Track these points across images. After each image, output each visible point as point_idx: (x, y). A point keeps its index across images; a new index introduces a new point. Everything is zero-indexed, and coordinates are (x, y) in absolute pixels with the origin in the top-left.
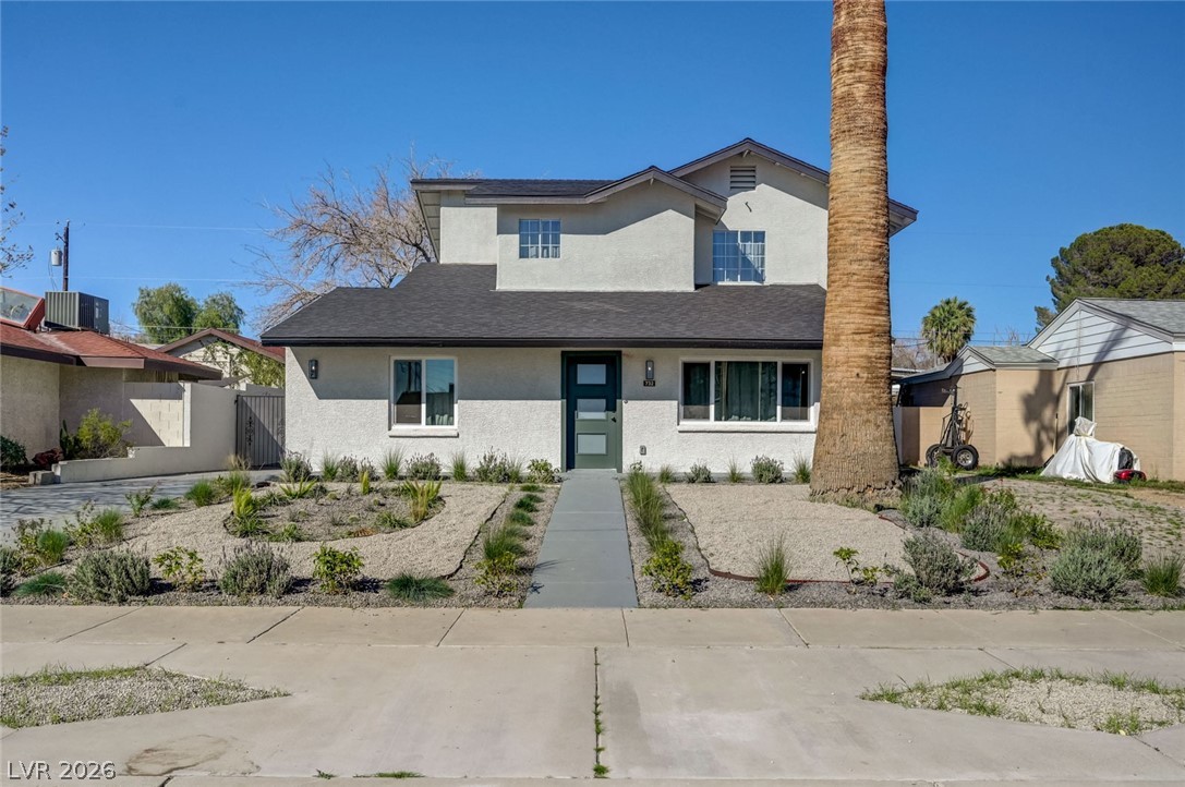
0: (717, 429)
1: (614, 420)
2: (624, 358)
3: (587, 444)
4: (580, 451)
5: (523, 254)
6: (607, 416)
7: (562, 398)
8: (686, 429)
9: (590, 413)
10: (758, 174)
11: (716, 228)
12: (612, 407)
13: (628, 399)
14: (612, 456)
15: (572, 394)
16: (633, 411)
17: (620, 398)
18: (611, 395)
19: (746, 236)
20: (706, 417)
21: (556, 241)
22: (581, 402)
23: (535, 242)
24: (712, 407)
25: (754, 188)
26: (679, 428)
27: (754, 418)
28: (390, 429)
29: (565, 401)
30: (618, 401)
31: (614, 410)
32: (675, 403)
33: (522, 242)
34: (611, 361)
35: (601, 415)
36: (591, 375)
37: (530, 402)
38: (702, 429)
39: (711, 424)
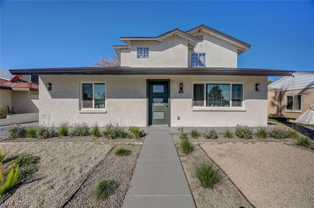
0: (208, 110)
1: (167, 106)
2: (171, 82)
3: (157, 115)
4: (154, 118)
5: (138, 57)
6: (164, 105)
7: (147, 98)
8: (196, 110)
9: (158, 103)
10: (204, 37)
11: (192, 52)
12: (166, 101)
13: (172, 98)
14: (167, 120)
15: (151, 96)
16: (175, 103)
17: (170, 98)
18: (166, 97)
19: (200, 55)
20: (203, 105)
21: (148, 53)
22: (154, 100)
23: (141, 53)
24: (205, 101)
25: (203, 41)
26: (193, 109)
27: (219, 105)
28: (80, 110)
29: (148, 99)
30: (169, 99)
31: (167, 102)
32: (191, 100)
33: (138, 53)
34: (166, 83)
35: (162, 105)
36: (158, 89)
37: (134, 99)
38: (201, 110)
39: (204, 108)
